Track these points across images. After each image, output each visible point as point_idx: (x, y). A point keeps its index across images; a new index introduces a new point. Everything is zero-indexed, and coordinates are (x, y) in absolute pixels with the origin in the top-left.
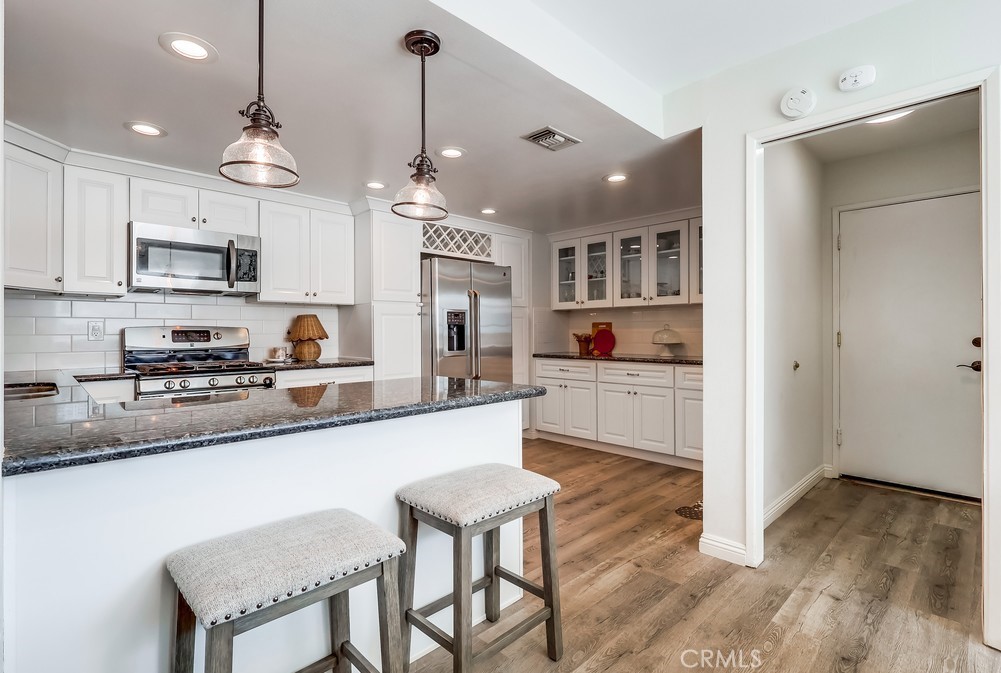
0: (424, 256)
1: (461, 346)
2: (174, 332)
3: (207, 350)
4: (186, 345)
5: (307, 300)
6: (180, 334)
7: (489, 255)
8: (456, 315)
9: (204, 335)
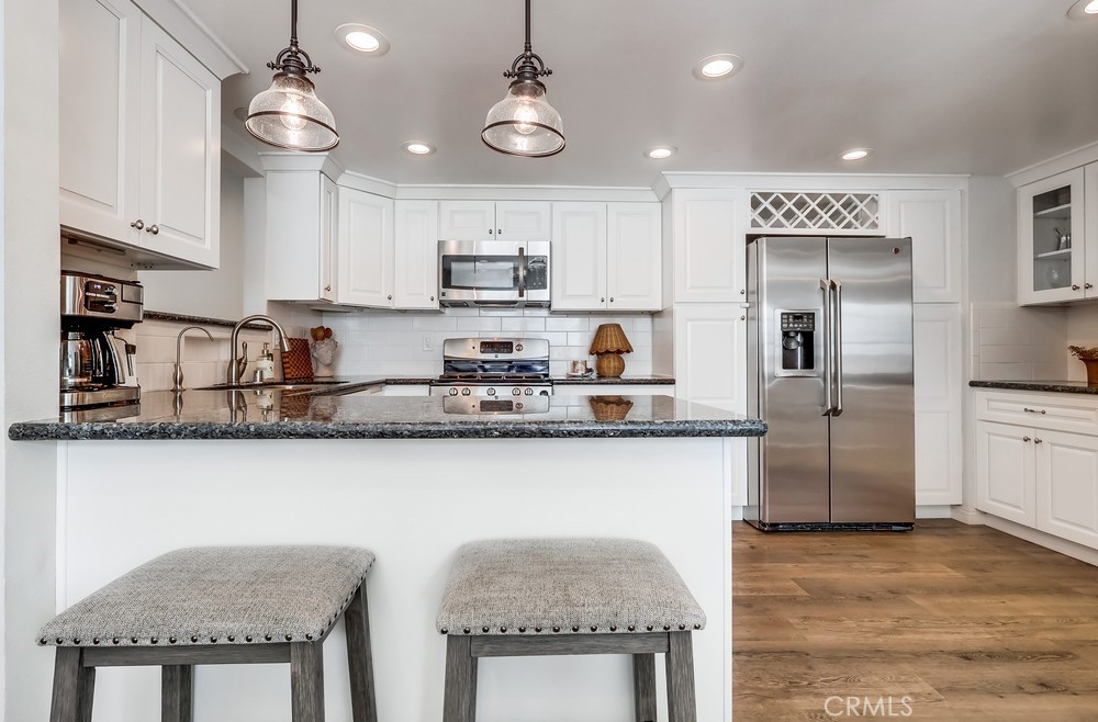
0: (751, 238)
1: (809, 362)
2: (482, 343)
3: (510, 362)
4: (491, 356)
5: (603, 307)
6: (488, 346)
7: (874, 225)
8: (798, 317)
9: (507, 346)
